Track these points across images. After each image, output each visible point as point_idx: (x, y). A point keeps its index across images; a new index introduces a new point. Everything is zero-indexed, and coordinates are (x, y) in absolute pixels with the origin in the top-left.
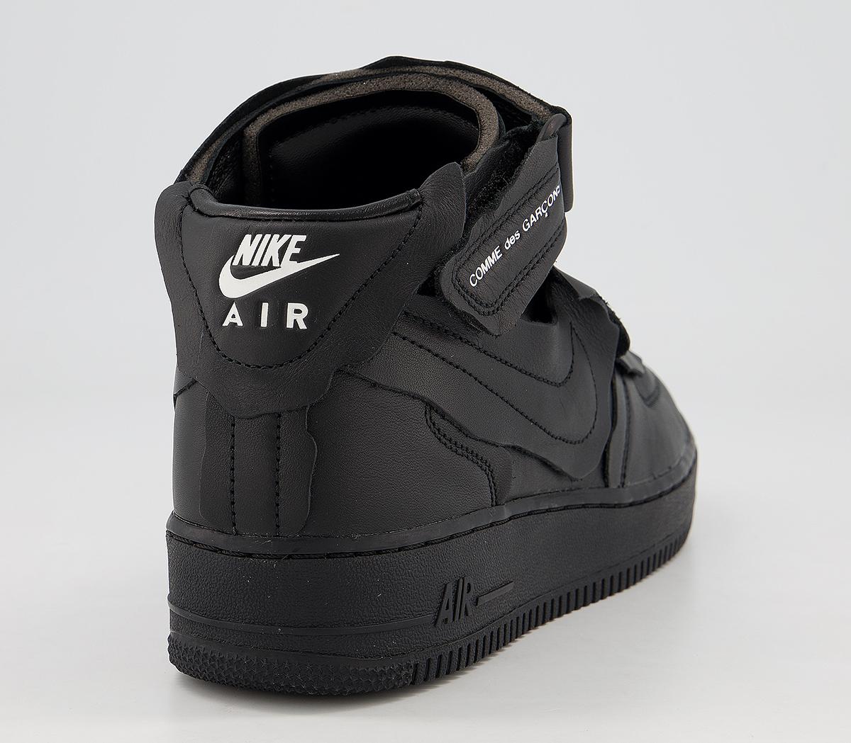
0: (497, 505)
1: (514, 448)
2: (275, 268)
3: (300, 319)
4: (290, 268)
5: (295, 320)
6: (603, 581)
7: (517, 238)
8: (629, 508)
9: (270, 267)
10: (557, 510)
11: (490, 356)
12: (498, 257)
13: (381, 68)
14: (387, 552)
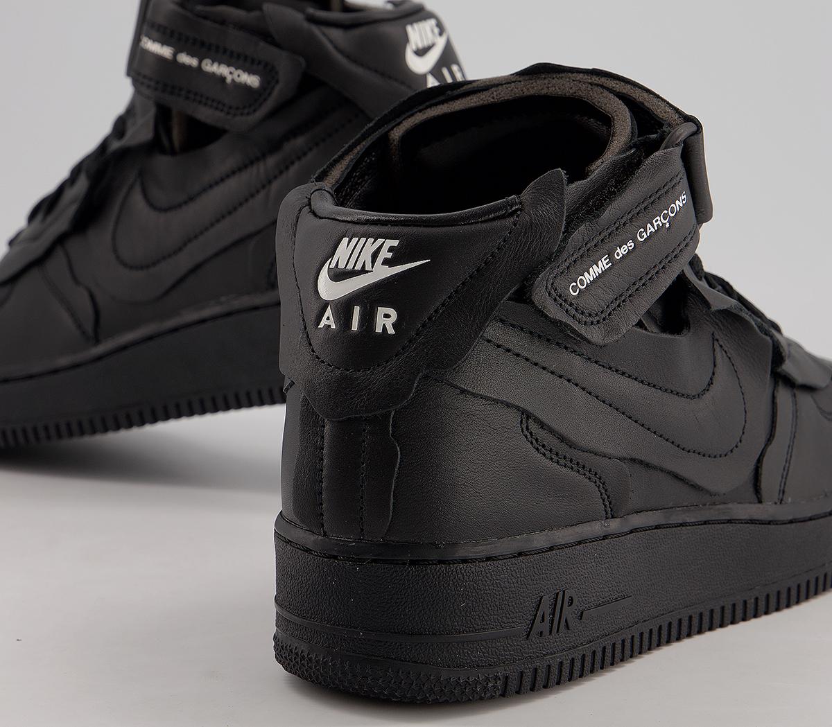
0: (613, 517)
1: (633, 460)
2: (368, 272)
3: (389, 323)
4: (381, 272)
5: (384, 324)
6: (757, 599)
7: (630, 248)
8: (789, 525)
9: (363, 271)
10: (694, 524)
11: (603, 366)
12: (607, 267)
13: (530, 74)
14: (473, 560)
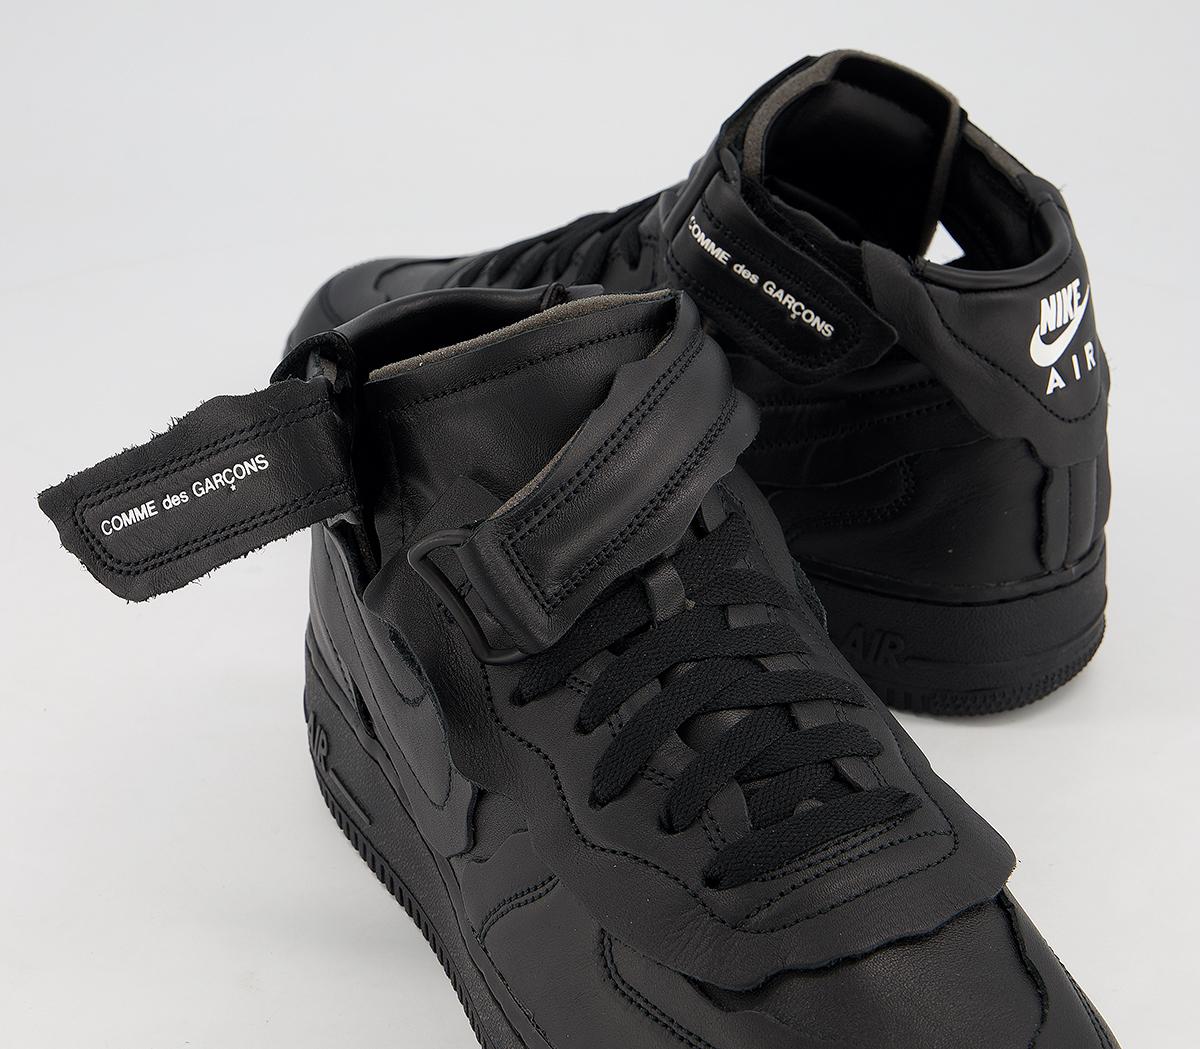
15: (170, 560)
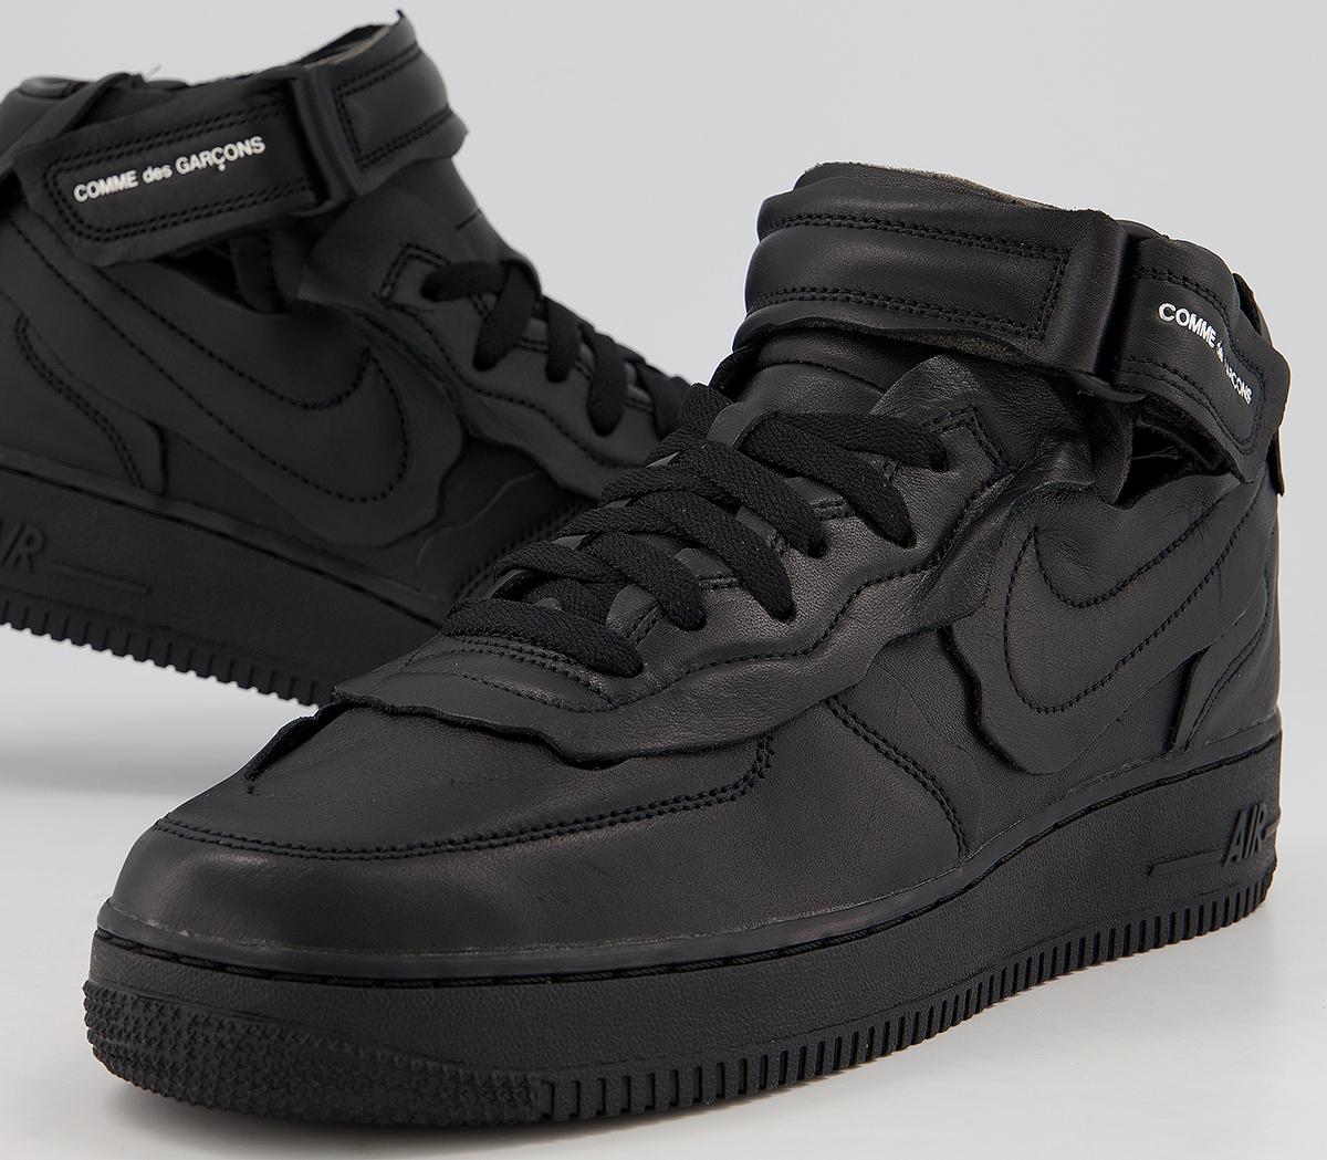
7: (166, 175)
12: (132, 185)
15: (143, 231)
